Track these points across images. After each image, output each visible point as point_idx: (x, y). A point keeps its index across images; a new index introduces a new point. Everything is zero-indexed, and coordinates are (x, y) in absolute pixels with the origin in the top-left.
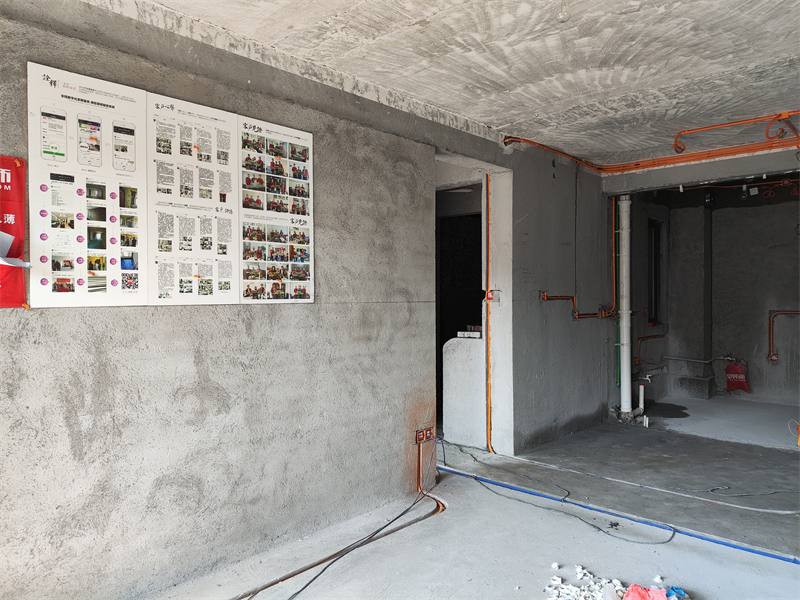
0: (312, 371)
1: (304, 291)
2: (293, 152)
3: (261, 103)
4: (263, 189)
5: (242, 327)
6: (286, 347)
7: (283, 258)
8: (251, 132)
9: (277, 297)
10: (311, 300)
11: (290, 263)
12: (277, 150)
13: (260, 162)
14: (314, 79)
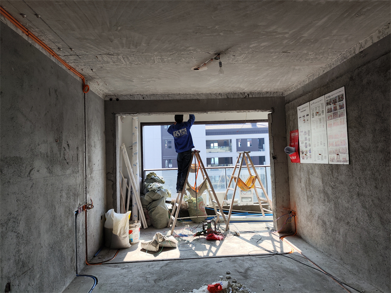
0: (352, 197)
1: (345, 159)
2: (339, 99)
3: (330, 86)
4: (332, 119)
5: (330, 172)
6: (342, 183)
7: (339, 145)
8: (328, 99)
9: (338, 161)
10: (348, 163)
11: (341, 147)
12: (335, 102)
13: (331, 109)
14: (345, 60)
